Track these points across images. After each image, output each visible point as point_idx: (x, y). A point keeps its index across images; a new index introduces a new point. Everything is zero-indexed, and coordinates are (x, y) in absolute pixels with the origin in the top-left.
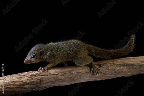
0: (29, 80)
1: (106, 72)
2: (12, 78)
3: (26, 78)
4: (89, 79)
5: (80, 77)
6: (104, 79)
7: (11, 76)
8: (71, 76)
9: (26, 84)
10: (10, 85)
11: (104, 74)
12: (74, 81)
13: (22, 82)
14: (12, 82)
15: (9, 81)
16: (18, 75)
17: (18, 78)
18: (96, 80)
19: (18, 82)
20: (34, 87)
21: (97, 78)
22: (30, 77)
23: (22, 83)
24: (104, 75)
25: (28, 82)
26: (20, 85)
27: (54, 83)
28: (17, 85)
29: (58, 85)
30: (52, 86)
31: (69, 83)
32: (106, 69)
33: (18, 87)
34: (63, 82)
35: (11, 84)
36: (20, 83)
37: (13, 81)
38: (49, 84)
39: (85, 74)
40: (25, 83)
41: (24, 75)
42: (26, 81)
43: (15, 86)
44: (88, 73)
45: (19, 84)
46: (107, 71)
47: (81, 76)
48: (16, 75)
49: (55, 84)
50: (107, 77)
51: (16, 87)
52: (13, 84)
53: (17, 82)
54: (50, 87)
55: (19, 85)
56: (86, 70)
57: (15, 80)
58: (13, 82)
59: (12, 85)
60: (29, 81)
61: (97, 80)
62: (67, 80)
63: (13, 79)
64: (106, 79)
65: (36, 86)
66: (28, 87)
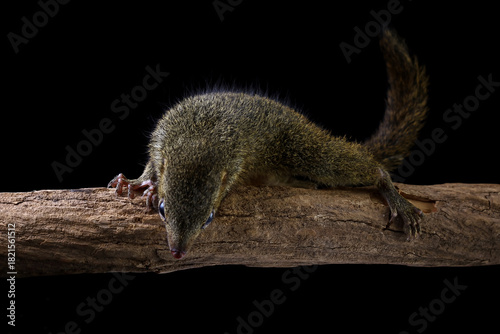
0: (124, 223)
1: (452, 233)
2: (51, 205)
3: (112, 211)
4: (376, 257)
5: (341, 239)
6: (439, 265)
7: (51, 196)
8: (304, 232)
9: (109, 237)
10: (40, 231)
11: (443, 243)
12: (314, 254)
13: (96, 226)
14: (49, 221)
15: (40, 215)
16: (80, 194)
17: (78, 207)
18: (403, 263)
19: (79, 224)
20: (143, 255)
21: (411, 256)
22: (129, 212)
23: (93, 231)
24: (441, 248)
25: (119, 229)
26: (85, 239)
27: (228, 252)
28: (72, 236)
29: (244, 263)
30: (218, 263)
31: (291, 258)
32: (456, 222)
33: (73, 247)
34: (265, 251)
35: (47, 228)
36: (85, 229)
37: (59, 215)
38: (207, 251)
39: (363, 229)
40: (105, 231)
41: (107, 197)
42: (114, 223)
43: (63, 241)
44: (377, 227)
45: (80, 233)
46: (457, 231)
47: (347, 236)
48: (71, 193)
49: (230, 256)
50: (456, 256)
51: (65, 246)
52: (55, 231)
53: (72, 223)
54: (208, 264)
55: (79, 238)
56: (371, 217)
57: (68, 215)
58: (56, 221)
59: (50, 232)
60: (122, 229)
61: (409, 264)
62: (285, 246)
63: (57, 210)
64: (448, 265)
65: (150, 254)
66: (117, 252)
